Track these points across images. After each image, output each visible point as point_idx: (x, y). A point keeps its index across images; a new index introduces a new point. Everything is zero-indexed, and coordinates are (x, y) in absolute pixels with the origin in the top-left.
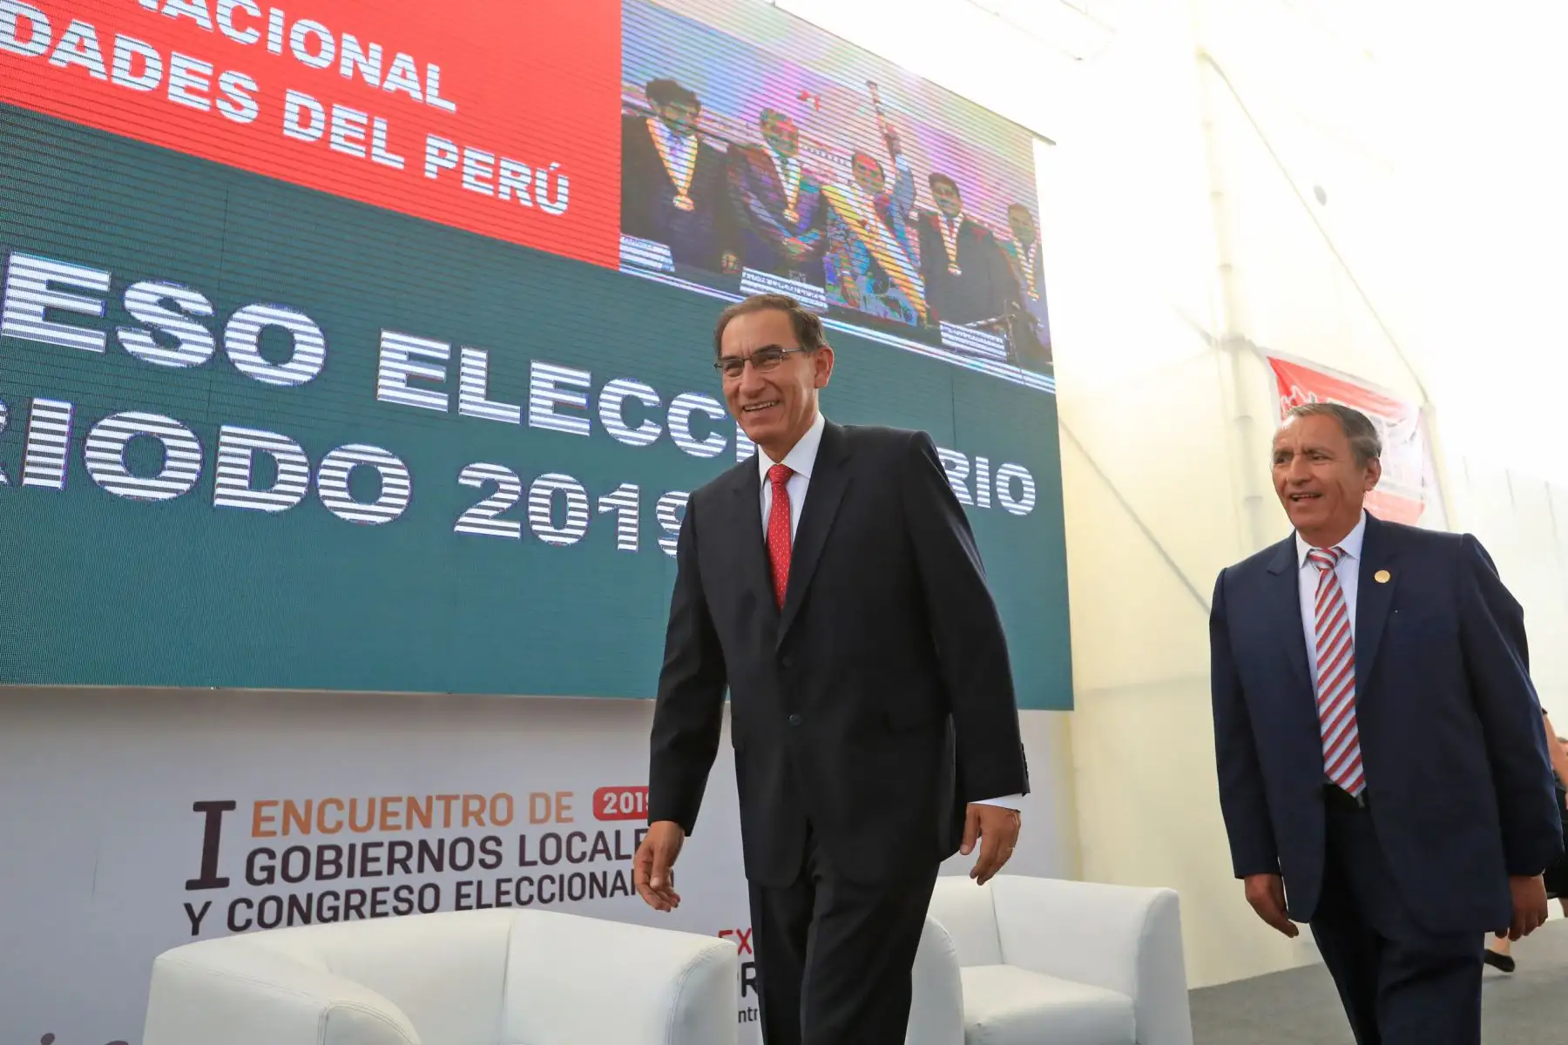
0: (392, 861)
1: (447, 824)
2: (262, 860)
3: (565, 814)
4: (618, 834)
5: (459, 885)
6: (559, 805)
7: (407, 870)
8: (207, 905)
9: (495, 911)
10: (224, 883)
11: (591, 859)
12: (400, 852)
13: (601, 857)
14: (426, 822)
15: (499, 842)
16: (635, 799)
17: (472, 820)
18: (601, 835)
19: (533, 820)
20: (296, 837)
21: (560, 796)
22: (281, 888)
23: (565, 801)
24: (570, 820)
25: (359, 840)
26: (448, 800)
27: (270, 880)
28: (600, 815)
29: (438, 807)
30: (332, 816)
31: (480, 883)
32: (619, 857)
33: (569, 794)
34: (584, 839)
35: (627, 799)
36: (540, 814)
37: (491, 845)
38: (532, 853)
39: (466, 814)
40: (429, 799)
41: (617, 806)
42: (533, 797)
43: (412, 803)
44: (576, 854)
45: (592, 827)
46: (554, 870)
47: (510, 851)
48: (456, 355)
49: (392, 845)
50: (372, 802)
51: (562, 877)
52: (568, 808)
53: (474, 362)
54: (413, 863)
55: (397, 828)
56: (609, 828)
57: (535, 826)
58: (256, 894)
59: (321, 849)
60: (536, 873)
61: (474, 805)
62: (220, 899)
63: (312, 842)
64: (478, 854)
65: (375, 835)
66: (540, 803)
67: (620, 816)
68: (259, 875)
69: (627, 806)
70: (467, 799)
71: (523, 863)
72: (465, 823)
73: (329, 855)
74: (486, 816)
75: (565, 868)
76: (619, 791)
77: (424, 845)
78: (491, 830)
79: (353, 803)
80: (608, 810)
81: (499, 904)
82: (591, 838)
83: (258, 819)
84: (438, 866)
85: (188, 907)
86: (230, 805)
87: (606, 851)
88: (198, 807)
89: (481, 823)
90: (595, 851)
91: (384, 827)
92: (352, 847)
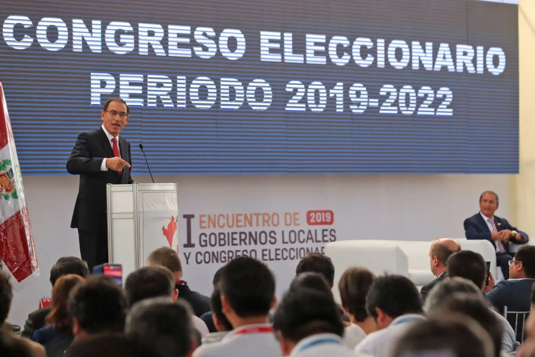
0: (241, 240)
1: (258, 225)
2: (203, 237)
3: (297, 222)
4: (316, 231)
5: (263, 250)
6: (294, 217)
7: (246, 244)
8: (190, 253)
9: (275, 261)
10: (193, 246)
11: (307, 242)
12: (243, 236)
13: (310, 241)
14: (251, 224)
15: (275, 234)
16: (322, 216)
17: (266, 224)
18: (310, 232)
19: (286, 225)
20: (212, 230)
21: (295, 214)
22: (209, 249)
23: (297, 216)
24: (298, 225)
25: (231, 230)
26: (257, 215)
27: (206, 245)
28: (309, 223)
29: (254, 218)
30: (223, 221)
31: (270, 250)
32: (317, 241)
33: (298, 213)
34: (304, 233)
35: (319, 216)
36: (288, 222)
37: (273, 235)
38: (287, 239)
39: (264, 221)
40: (251, 215)
41: (315, 219)
42: (286, 214)
43: (246, 216)
44: (301, 240)
45: (306, 227)
46: (295, 246)
47: (279, 237)
48: (282, 36)
49: (241, 233)
50: (233, 215)
51: (297, 249)
52: (298, 219)
53: (288, 37)
54: (247, 241)
55: (241, 226)
56: (313, 228)
57: (288, 227)
58: (203, 250)
59: (220, 234)
60: (288, 246)
61: (266, 218)
62: (193, 251)
63: (217, 231)
64: (269, 238)
65: (234, 229)
66: (288, 217)
67: (316, 223)
68: (203, 243)
69: (319, 219)
70: (264, 214)
71: (284, 242)
72: (264, 225)
73: (222, 237)
74: (270, 222)
75: (297, 245)
76: (315, 212)
77: (250, 233)
78: (272, 228)
79: (228, 216)
80: (312, 221)
81: (277, 259)
82: (306, 233)
83: (201, 222)
84: (256, 243)
85: (185, 254)
86: (193, 216)
87: (312, 238)
88: (185, 216)
89: (269, 225)
90: (308, 239)
91: (238, 226)
92: (228, 234)
